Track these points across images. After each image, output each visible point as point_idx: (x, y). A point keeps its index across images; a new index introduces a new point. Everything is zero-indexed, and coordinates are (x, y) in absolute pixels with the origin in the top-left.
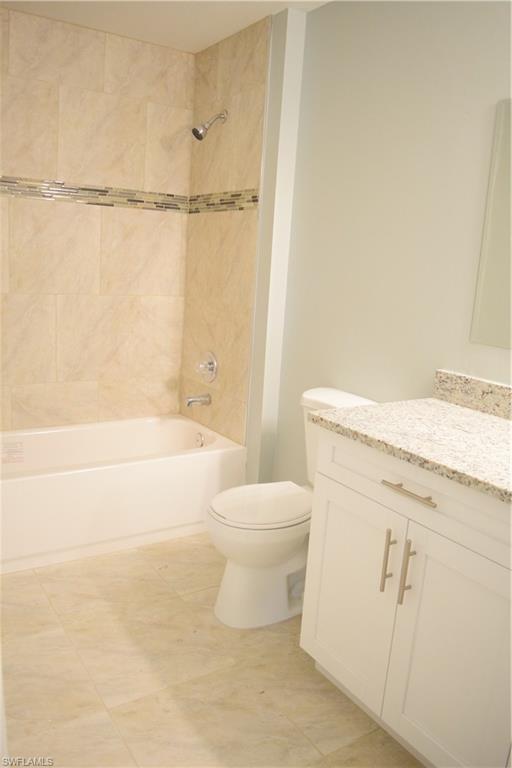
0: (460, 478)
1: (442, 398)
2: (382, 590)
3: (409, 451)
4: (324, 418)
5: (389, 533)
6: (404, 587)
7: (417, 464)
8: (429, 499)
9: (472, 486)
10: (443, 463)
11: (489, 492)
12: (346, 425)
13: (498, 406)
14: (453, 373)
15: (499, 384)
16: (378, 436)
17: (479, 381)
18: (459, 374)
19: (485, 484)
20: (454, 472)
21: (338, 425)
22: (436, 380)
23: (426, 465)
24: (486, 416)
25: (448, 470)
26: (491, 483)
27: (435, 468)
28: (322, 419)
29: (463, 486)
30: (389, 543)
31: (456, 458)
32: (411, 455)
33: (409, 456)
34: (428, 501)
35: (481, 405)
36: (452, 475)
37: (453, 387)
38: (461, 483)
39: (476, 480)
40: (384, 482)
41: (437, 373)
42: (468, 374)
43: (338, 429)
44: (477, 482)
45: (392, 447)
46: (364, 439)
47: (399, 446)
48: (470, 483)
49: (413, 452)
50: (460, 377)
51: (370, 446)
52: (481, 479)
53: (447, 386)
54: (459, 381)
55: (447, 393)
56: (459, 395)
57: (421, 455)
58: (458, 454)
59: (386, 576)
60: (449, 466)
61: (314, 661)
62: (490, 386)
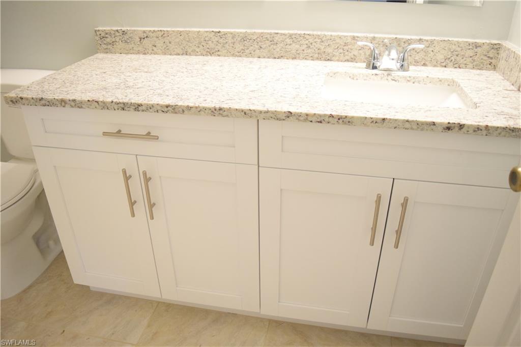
0: (174, 109)
1: (107, 51)
2: (133, 215)
3: (121, 101)
4: (24, 96)
5: (124, 172)
6: (152, 206)
7: (132, 109)
8: (149, 134)
9: (186, 112)
10: (156, 102)
11: (202, 113)
12: (49, 96)
13: (155, 46)
14: (109, 28)
15: (152, 29)
16: (86, 97)
17: (135, 30)
18: (115, 29)
19: (196, 108)
20: (167, 107)
21: (42, 99)
22: (97, 38)
23: (140, 108)
24: (148, 57)
25: (162, 106)
26: (200, 105)
27: (150, 108)
28: (22, 98)
29: (180, 115)
30: (127, 178)
31: (160, 95)
32: (124, 104)
33: (122, 106)
34: (148, 136)
35: (140, 49)
36: (166, 109)
37: (114, 40)
38: (176, 113)
39: (188, 106)
40: (105, 134)
41: (96, 31)
42: (123, 27)
43: (43, 102)
44: (189, 108)
45: (103, 102)
46: (73, 104)
47: (110, 100)
48: (183, 111)
49: (125, 101)
50: (117, 31)
51: (81, 107)
52: (191, 105)
53: (108, 40)
54: (117, 34)
55: (109, 47)
56: (120, 45)
57: (133, 101)
58: (159, 91)
59: (132, 204)
60: (161, 103)
61: (88, 287)
62: (144, 32)
